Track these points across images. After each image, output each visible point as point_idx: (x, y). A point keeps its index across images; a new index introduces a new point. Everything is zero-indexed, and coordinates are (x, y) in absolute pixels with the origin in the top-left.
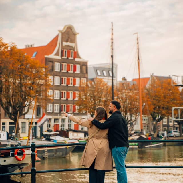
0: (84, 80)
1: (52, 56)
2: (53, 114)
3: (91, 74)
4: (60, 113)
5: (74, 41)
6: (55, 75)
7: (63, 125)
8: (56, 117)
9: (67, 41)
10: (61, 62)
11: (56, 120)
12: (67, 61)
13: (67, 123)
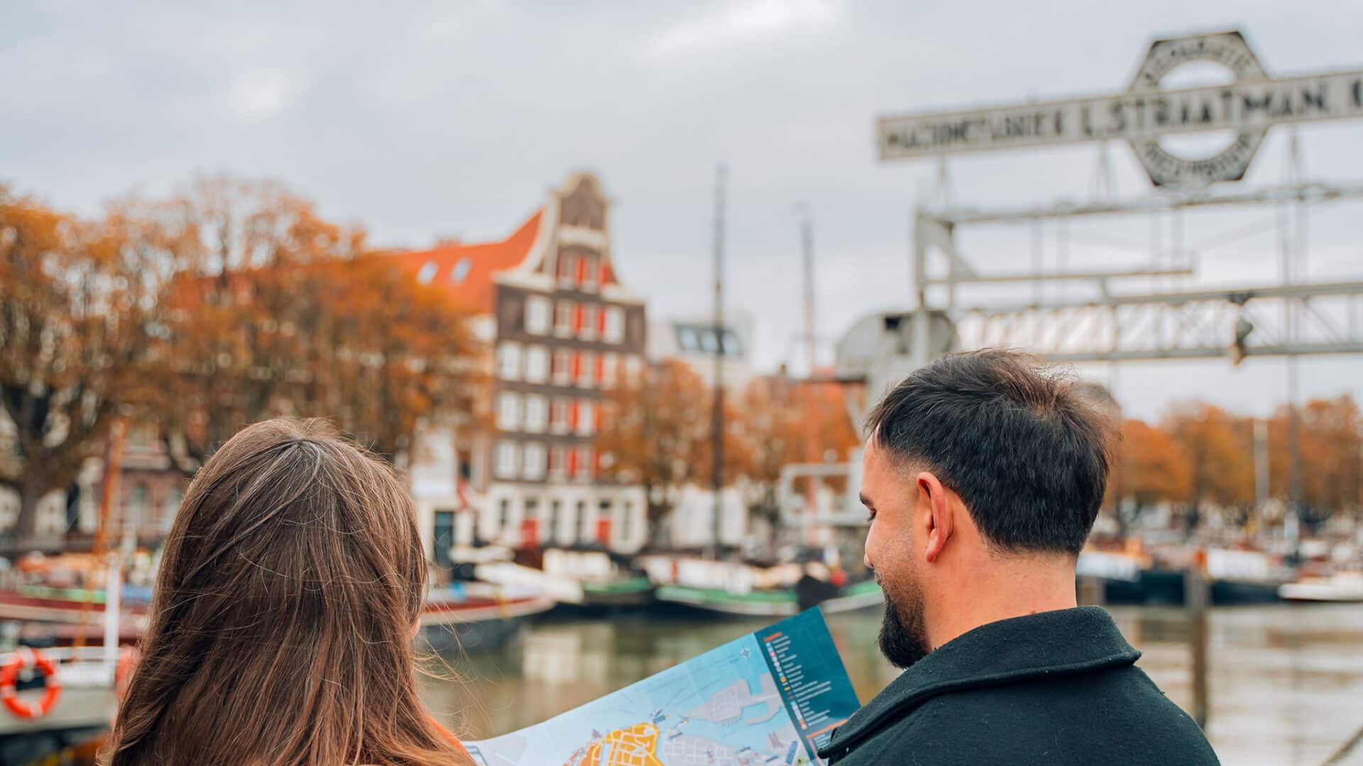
0: (633, 366)
1: (521, 275)
2: (519, 480)
3: (661, 345)
4: (544, 481)
5: (598, 224)
6: (529, 341)
7: (554, 523)
8: (532, 492)
9: (575, 223)
10: (555, 297)
11: (531, 504)
12: (577, 296)
13: (568, 515)
